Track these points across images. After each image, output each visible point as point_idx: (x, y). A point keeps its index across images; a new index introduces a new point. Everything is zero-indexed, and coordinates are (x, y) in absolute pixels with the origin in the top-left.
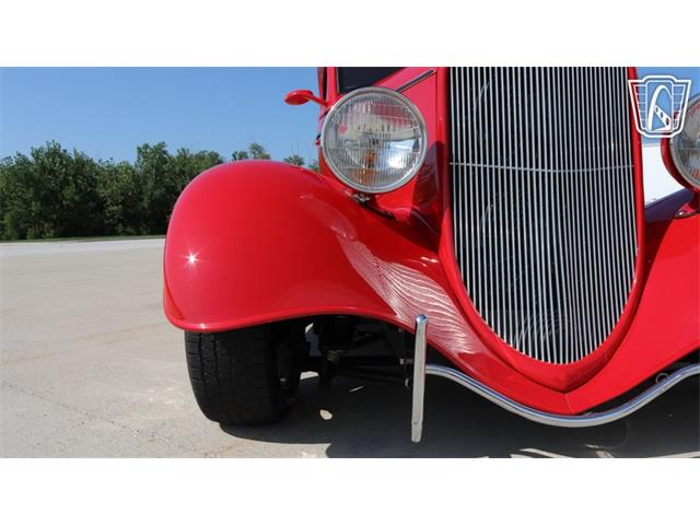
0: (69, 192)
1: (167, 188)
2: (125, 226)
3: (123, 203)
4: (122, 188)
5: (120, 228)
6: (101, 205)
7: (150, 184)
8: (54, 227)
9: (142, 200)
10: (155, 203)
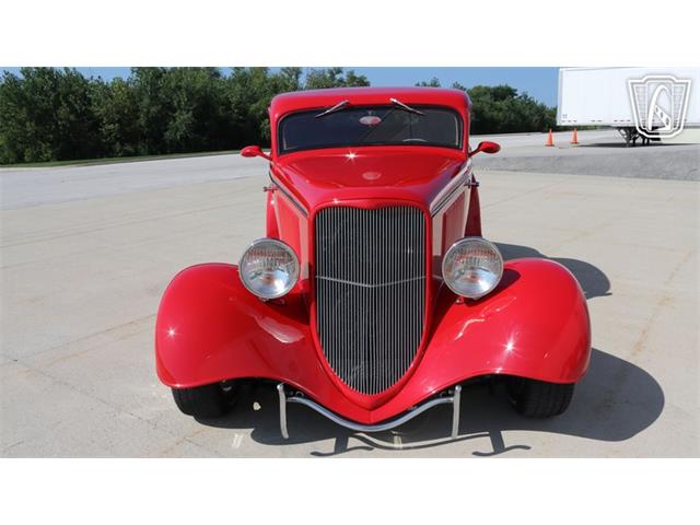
0: (63, 111)
1: (163, 105)
2: (122, 145)
3: (119, 121)
4: (116, 106)
5: (118, 146)
6: (97, 124)
7: (146, 101)
8: (52, 147)
9: (138, 118)
10: (151, 121)
